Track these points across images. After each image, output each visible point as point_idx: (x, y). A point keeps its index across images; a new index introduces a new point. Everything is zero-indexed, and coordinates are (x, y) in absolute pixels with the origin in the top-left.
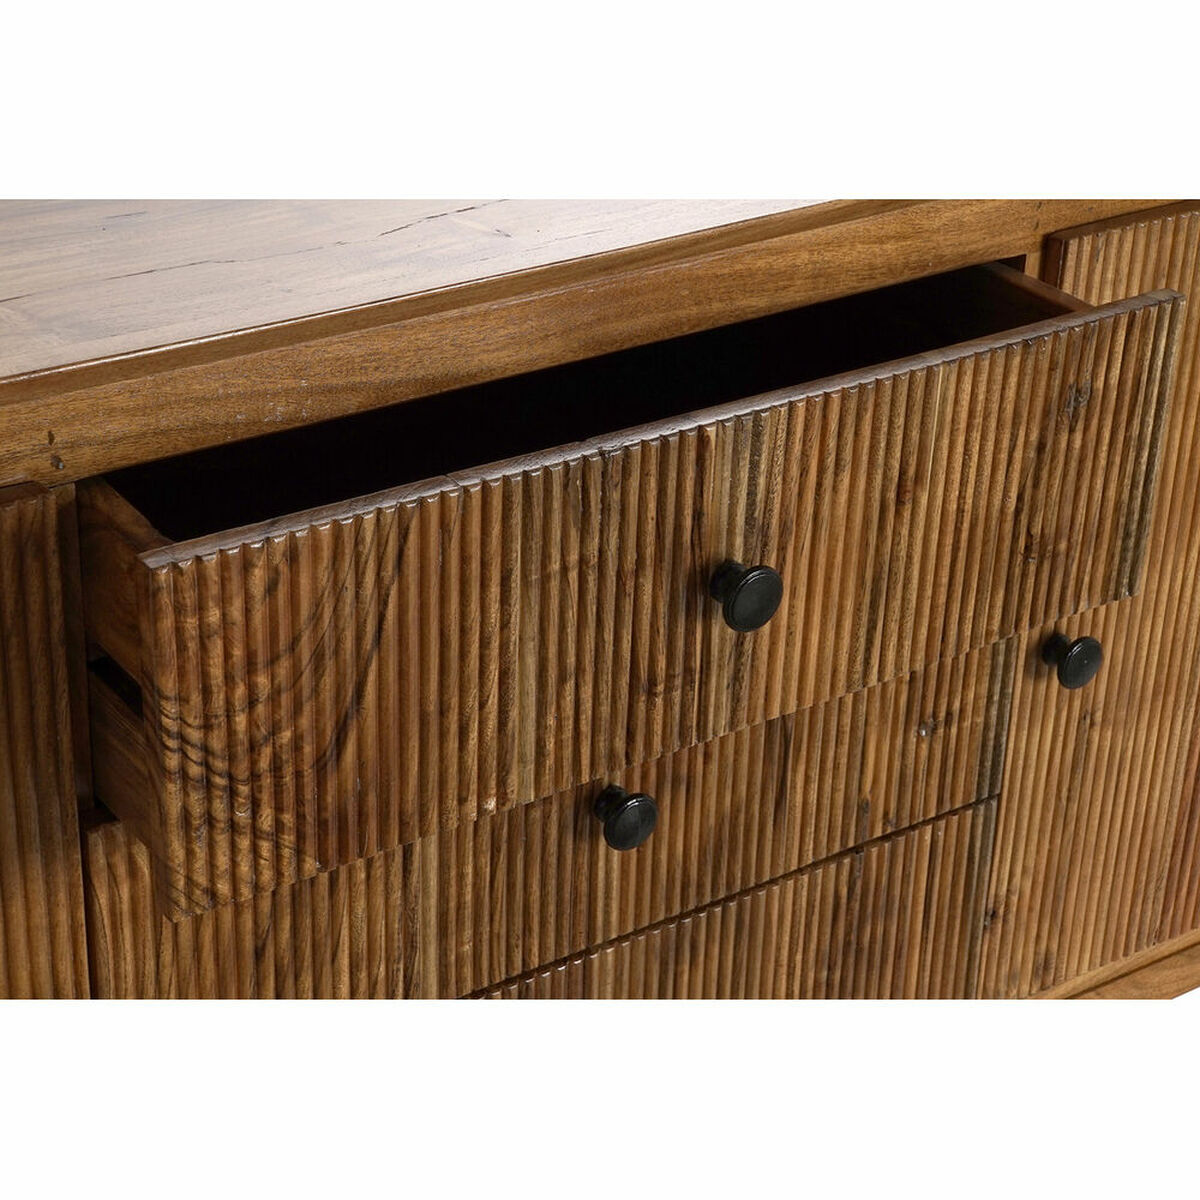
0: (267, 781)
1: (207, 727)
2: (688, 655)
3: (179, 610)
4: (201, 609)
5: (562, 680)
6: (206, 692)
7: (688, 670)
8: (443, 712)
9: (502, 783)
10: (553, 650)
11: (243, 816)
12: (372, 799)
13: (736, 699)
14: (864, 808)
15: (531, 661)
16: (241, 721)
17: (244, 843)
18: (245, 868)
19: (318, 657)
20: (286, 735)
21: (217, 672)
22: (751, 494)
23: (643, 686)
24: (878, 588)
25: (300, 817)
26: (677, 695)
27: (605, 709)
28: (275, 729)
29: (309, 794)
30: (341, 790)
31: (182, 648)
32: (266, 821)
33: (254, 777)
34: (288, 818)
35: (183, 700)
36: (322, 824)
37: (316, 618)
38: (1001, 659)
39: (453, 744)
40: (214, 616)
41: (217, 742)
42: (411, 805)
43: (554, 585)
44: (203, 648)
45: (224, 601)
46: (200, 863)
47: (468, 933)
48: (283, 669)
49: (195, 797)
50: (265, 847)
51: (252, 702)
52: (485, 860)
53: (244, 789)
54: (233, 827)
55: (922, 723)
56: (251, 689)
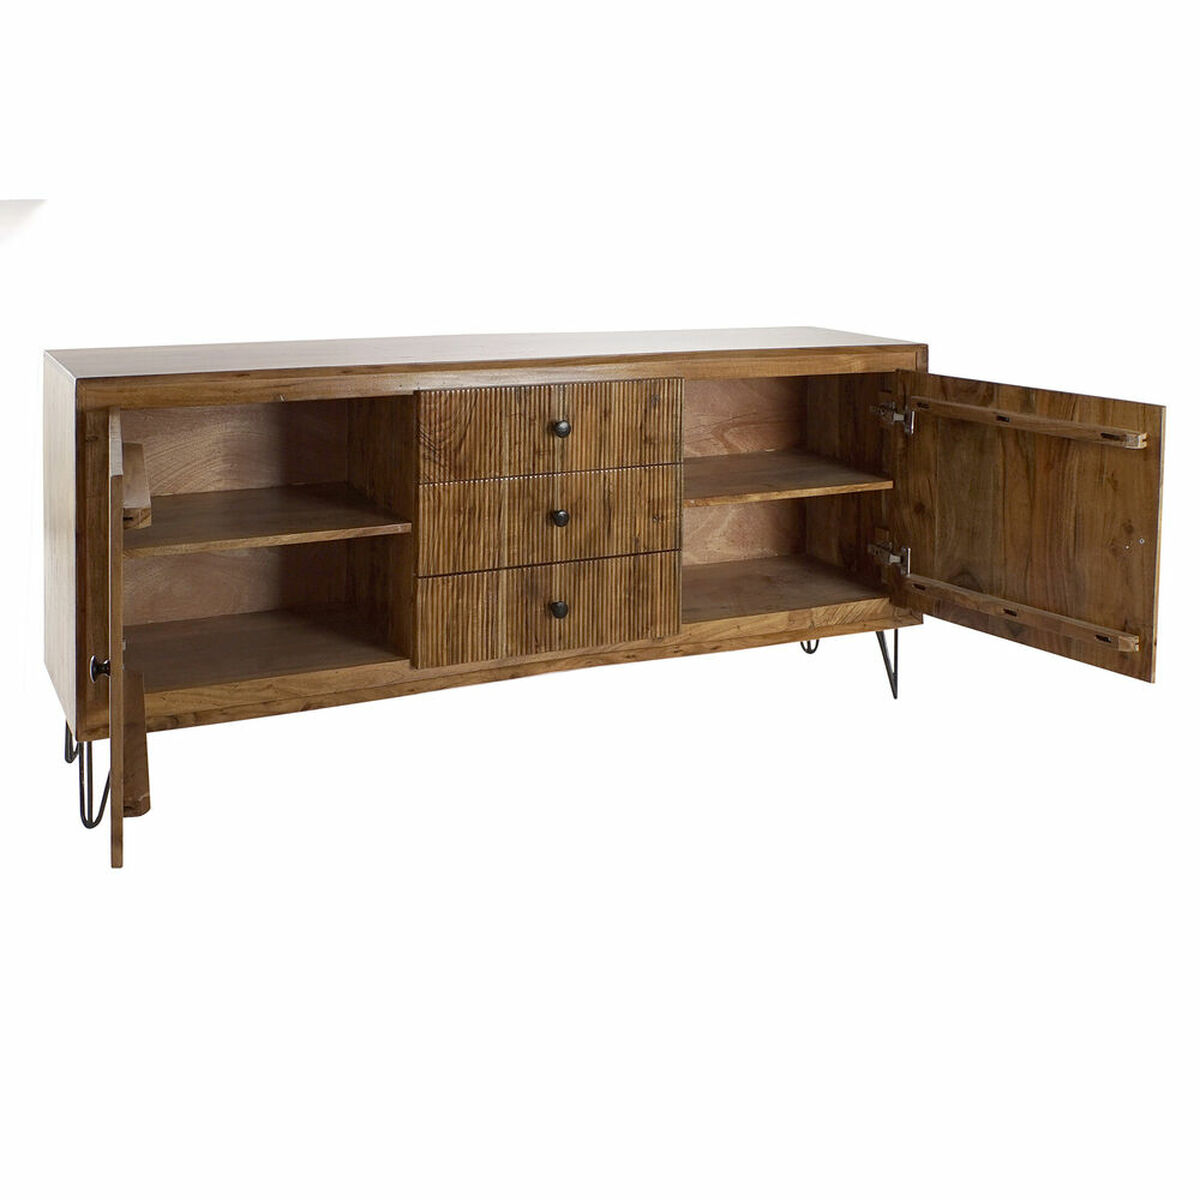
0: (443, 451)
1: (430, 434)
2: (549, 446)
3: (425, 404)
4: (430, 404)
5: (515, 444)
6: (430, 425)
7: (549, 450)
8: (485, 444)
9: (500, 469)
10: (513, 435)
11: (437, 459)
12: (467, 464)
13: (562, 463)
14: (637, 541)
15: (507, 436)
16: (437, 434)
17: (437, 466)
18: (437, 474)
19: (456, 422)
20: (448, 441)
21: (433, 421)
22: (564, 406)
23: (537, 452)
24: (602, 440)
25: (450, 464)
26: (546, 457)
27: (527, 455)
28: (445, 440)
29: (453, 458)
30: (460, 459)
31: (425, 412)
32: (442, 463)
33: (440, 450)
34: (447, 463)
35: (425, 425)
36: (455, 467)
37: (455, 412)
38: (678, 502)
39: (488, 455)
40: (433, 406)
41: (432, 438)
42: (477, 468)
43: (513, 417)
44: (430, 413)
45: (435, 403)
46: (427, 468)
47: (516, 546)
48: (448, 422)
49: (427, 451)
50: (442, 469)
51: (440, 430)
52: (521, 524)
53: (438, 452)
54: (435, 462)
55: (654, 517)
56: (440, 426)
